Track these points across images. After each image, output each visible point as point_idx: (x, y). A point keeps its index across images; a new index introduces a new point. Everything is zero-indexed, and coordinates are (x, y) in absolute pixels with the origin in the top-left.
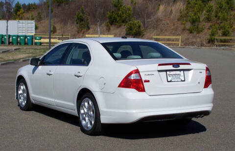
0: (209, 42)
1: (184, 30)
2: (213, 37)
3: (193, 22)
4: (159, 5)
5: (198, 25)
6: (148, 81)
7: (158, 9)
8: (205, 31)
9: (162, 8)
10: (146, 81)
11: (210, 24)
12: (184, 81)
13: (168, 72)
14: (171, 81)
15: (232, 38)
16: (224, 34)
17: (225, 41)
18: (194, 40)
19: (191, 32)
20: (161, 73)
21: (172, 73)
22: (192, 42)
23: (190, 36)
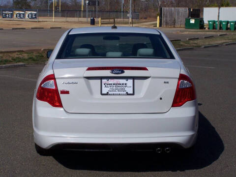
6: (67, 92)
10: (64, 92)
12: (133, 94)
13: (104, 81)
14: (107, 94)
20: (91, 81)
21: (111, 81)
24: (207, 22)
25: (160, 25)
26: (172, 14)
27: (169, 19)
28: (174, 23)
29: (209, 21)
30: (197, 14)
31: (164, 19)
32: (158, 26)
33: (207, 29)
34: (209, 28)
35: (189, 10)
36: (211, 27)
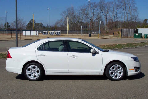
24: (144, 35)
25: (121, 37)
26: (126, 32)
27: (125, 34)
28: (127, 36)
29: (145, 35)
30: (137, 31)
31: (123, 34)
32: (120, 37)
33: (143, 38)
34: (145, 38)
35: (135, 30)
36: (146, 37)
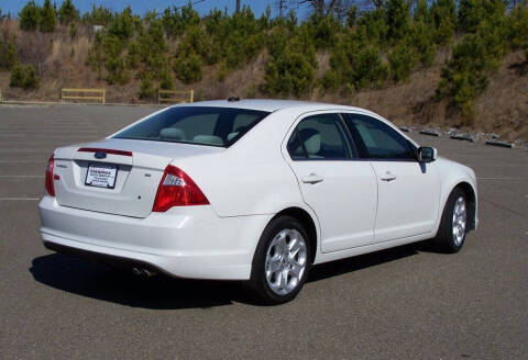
0: (141, 98)
1: (99, 79)
2: (147, 91)
3: (113, 68)
4: (52, 41)
5: (120, 73)
6: (58, 178)
7: (51, 46)
8: (133, 81)
9: (57, 45)
11: (137, 72)
12: (114, 188)
14: (90, 184)
15: (176, 92)
16: (164, 87)
17: (166, 96)
18: (120, 95)
19: (111, 83)
22: (117, 98)
23: (112, 88)
